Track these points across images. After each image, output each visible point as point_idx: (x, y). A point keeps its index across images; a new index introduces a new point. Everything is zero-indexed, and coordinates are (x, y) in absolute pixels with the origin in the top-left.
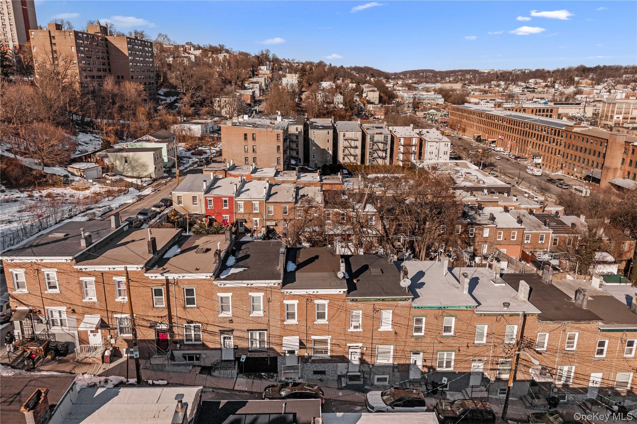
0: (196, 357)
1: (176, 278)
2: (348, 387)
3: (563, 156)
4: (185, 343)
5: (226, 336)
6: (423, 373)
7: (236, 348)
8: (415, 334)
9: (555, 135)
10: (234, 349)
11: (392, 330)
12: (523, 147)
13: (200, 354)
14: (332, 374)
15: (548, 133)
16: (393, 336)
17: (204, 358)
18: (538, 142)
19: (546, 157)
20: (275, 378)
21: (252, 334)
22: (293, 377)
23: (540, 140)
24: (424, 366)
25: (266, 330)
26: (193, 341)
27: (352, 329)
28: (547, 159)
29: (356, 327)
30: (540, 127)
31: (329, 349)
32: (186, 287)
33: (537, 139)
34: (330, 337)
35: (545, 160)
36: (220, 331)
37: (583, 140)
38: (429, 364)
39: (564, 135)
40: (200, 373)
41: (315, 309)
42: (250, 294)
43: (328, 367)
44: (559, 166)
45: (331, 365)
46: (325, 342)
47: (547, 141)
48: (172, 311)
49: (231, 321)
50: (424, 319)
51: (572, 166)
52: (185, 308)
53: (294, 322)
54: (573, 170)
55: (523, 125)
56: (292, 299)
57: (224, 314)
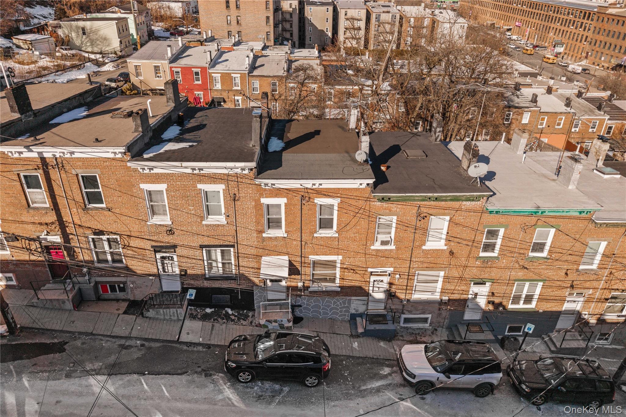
0: (119, 286)
1: (58, 156)
2: (367, 334)
3: (590, 44)
4: (97, 265)
5: (165, 255)
6: (484, 312)
7: (184, 275)
8: (482, 254)
9: (584, 18)
10: (181, 275)
11: (445, 248)
12: (544, 34)
13: (125, 283)
14: (341, 312)
15: (575, 17)
16: (445, 260)
17: (132, 288)
18: (563, 28)
19: (569, 45)
20: (250, 319)
21: (209, 253)
22: (279, 319)
23: (565, 26)
24: (489, 302)
25: (233, 246)
26: (111, 263)
27: (377, 246)
28: (571, 47)
29: (384, 243)
30: (567, 10)
31: (338, 276)
32: (82, 172)
33: (561, 24)
34: (340, 257)
35: (568, 49)
36: (152, 247)
37: (617, 24)
38: (497, 300)
39: (595, 18)
40: (125, 313)
41: (315, 213)
42: (200, 186)
43: (335, 303)
44: (584, 55)
45: (340, 300)
46: (331, 265)
47: (573, 26)
48: (63, 214)
49: (170, 232)
50: (502, 231)
51: (599, 54)
52: (85, 209)
53: (280, 233)
54: (600, 59)
55: (546, 8)
56: (276, 196)
57: (157, 220)
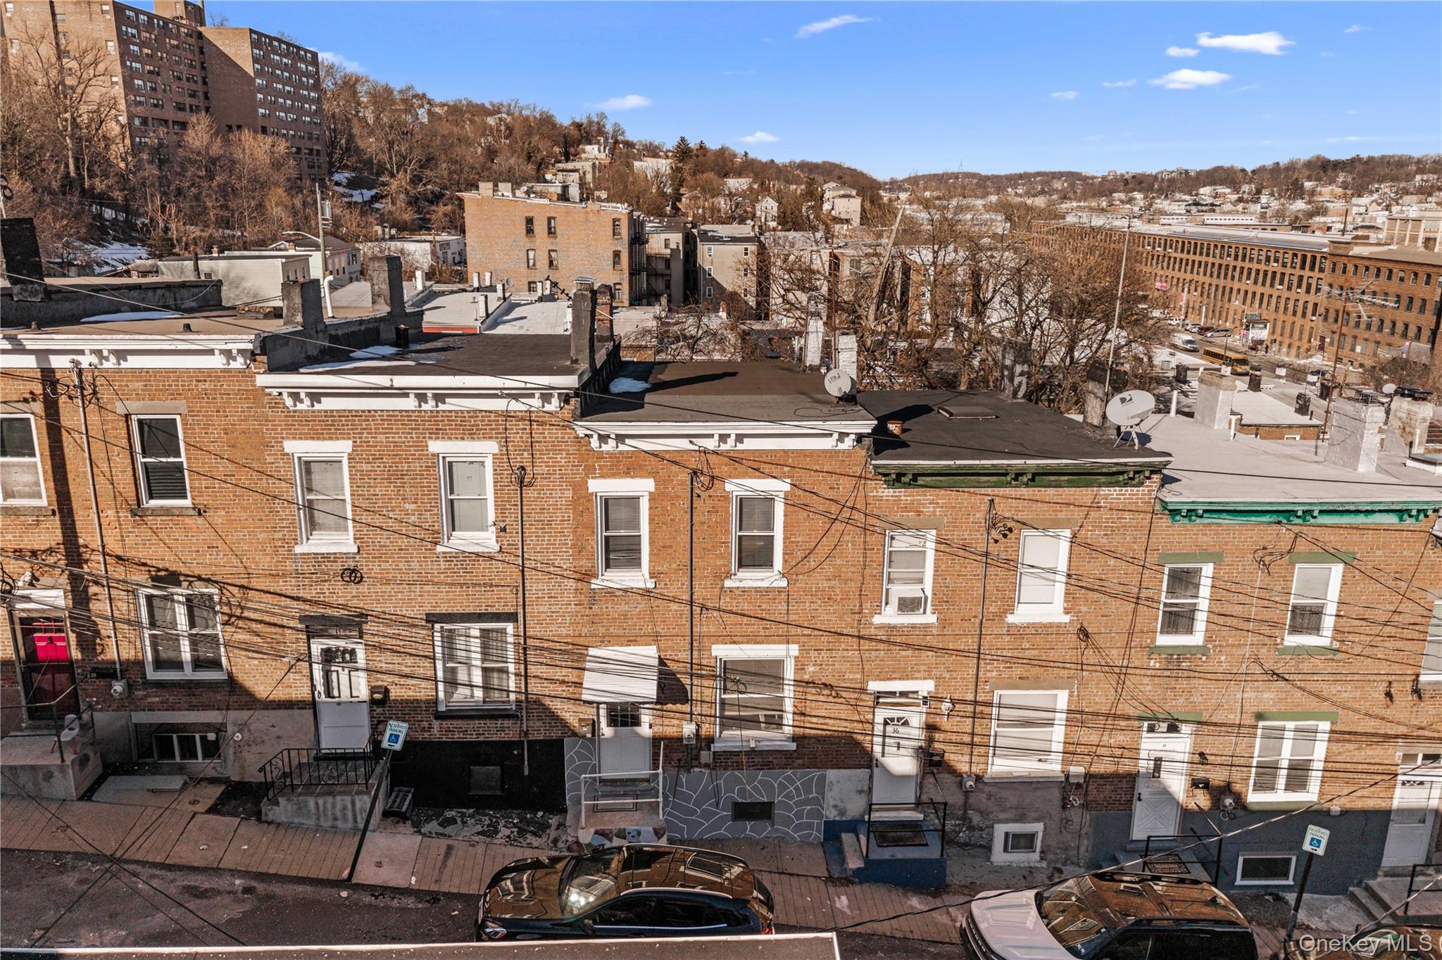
0: (203, 739)
1: (85, 365)
2: (873, 873)
3: (1326, 319)
4: (151, 674)
5: (333, 643)
6: (1186, 814)
7: (381, 703)
8: (1164, 640)
9: (1303, 267)
10: (373, 702)
11: (1066, 619)
12: (1219, 304)
13: (219, 729)
14: (799, 815)
15: (1284, 265)
16: (1067, 650)
17: (238, 745)
18: (1259, 289)
19: (1279, 324)
20: (553, 833)
21: (449, 639)
22: (630, 828)
23: (1264, 284)
24: (1195, 784)
25: (512, 617)
26: (188, 669)
27: (889, 616)
28: (1283, 328)
29: (908, 605)
30: (1263, 253)
31: (789, 706)
32: (142, 409)
33: (1256, 282)
34: (794, 649)
35: (1278, 331)
36: (302, 619)
37: (1378, 275)
38: (1217, 776)
39: (1328, 265)
40: (212, 810)
41: (727, 521)
42: (435, 446)
43: (782, 787)
44: (1316, 343)
45: (796, 778)
46: (768, 673)
47: (1281, 283)
48: (79, 525)
49: (353, 575)
50: (1208, 570)
51: (1349, 340)
52: (137, 511)
53: (637, 578)
54: (1353, 350)
55: (1217, 251)
56: (627, 473)
57: (321, 543)
